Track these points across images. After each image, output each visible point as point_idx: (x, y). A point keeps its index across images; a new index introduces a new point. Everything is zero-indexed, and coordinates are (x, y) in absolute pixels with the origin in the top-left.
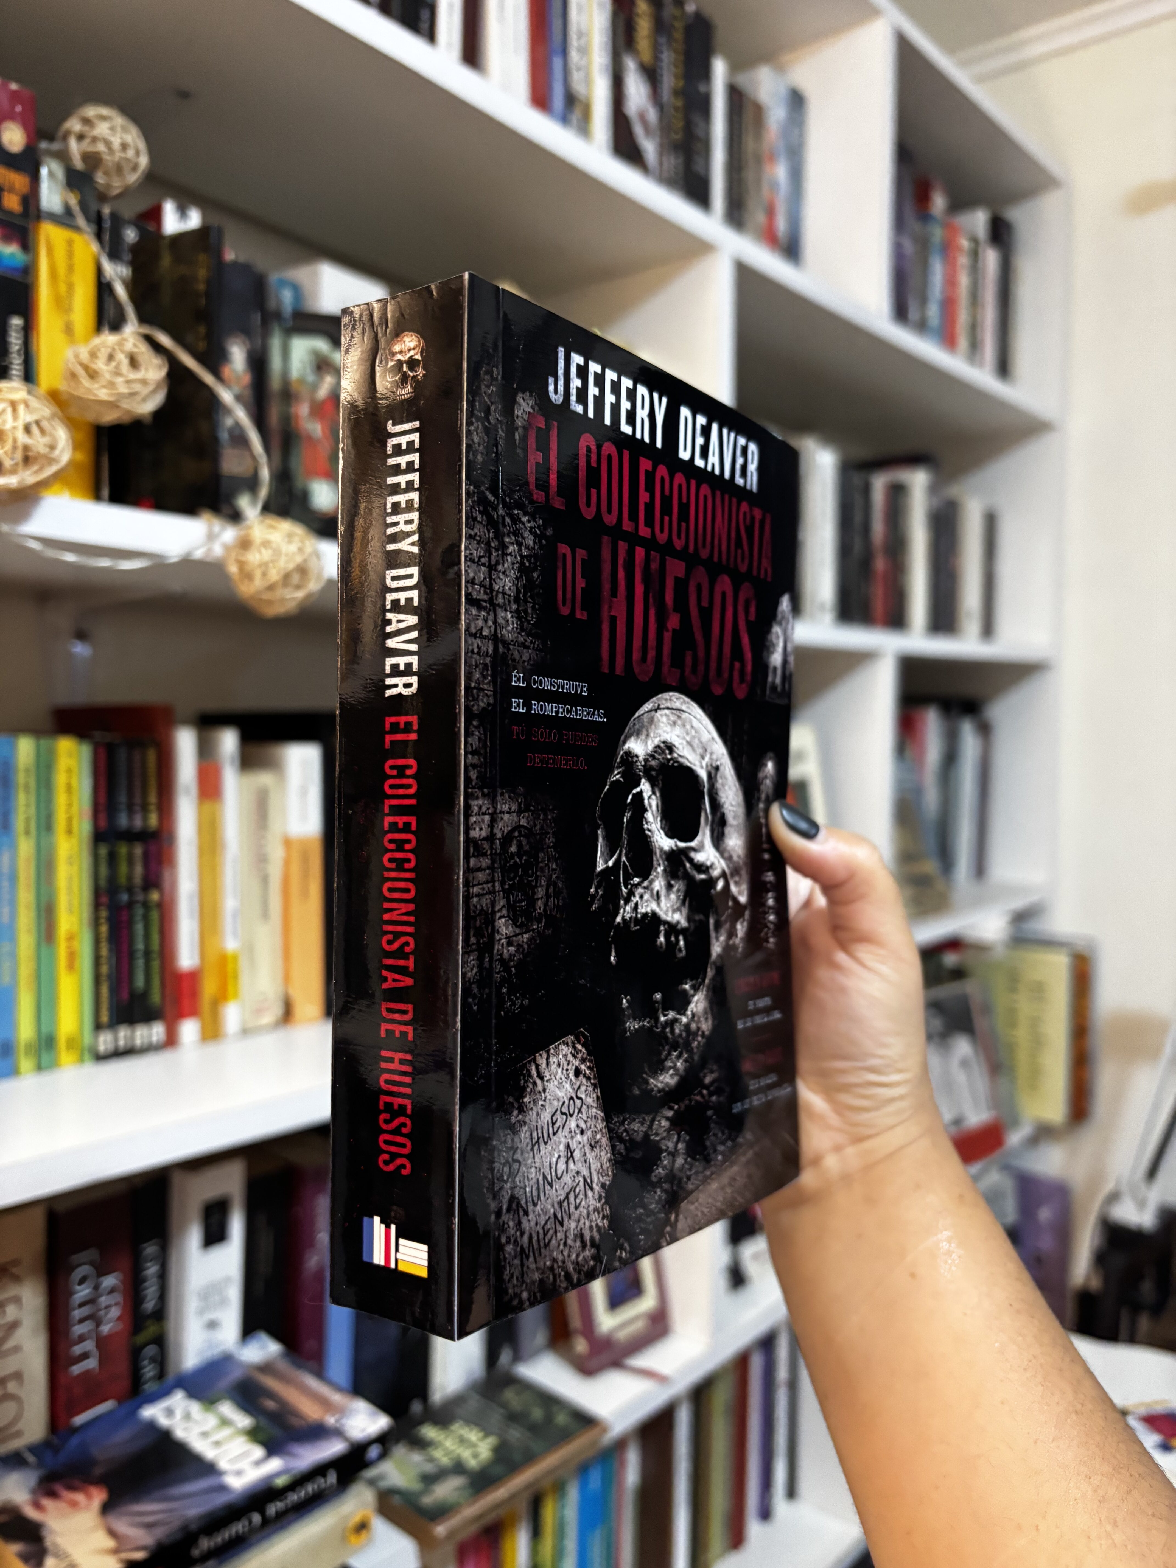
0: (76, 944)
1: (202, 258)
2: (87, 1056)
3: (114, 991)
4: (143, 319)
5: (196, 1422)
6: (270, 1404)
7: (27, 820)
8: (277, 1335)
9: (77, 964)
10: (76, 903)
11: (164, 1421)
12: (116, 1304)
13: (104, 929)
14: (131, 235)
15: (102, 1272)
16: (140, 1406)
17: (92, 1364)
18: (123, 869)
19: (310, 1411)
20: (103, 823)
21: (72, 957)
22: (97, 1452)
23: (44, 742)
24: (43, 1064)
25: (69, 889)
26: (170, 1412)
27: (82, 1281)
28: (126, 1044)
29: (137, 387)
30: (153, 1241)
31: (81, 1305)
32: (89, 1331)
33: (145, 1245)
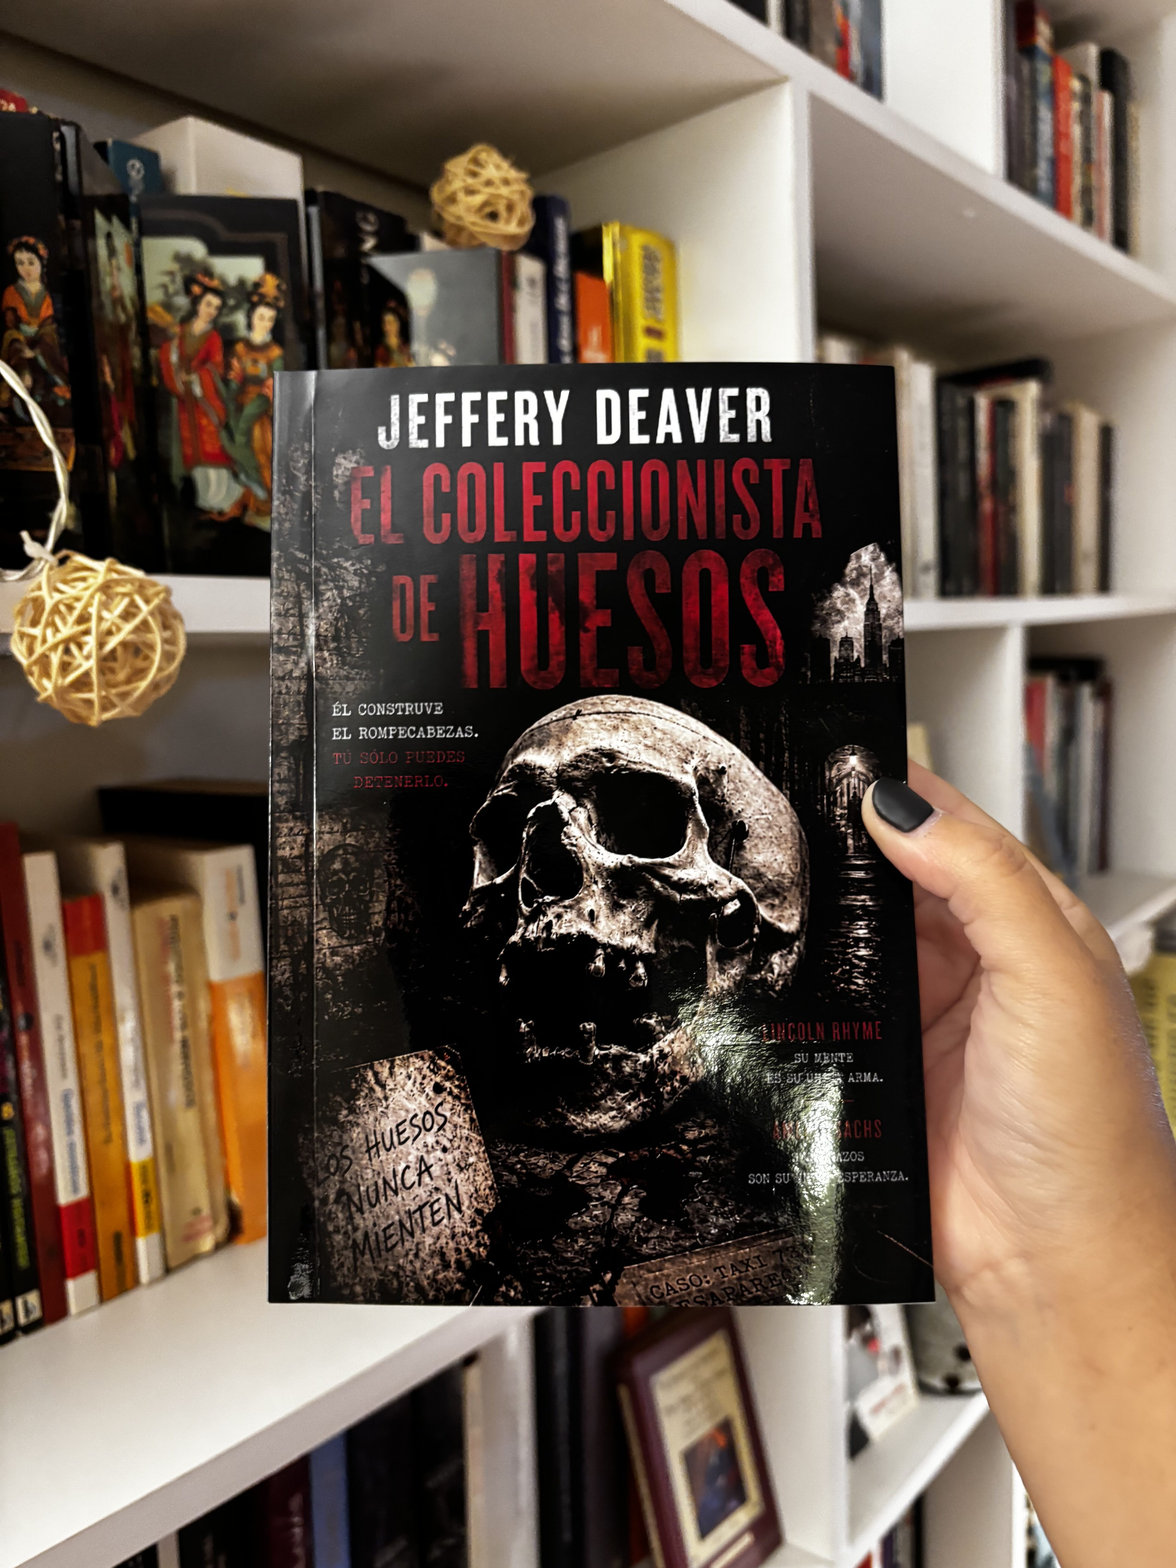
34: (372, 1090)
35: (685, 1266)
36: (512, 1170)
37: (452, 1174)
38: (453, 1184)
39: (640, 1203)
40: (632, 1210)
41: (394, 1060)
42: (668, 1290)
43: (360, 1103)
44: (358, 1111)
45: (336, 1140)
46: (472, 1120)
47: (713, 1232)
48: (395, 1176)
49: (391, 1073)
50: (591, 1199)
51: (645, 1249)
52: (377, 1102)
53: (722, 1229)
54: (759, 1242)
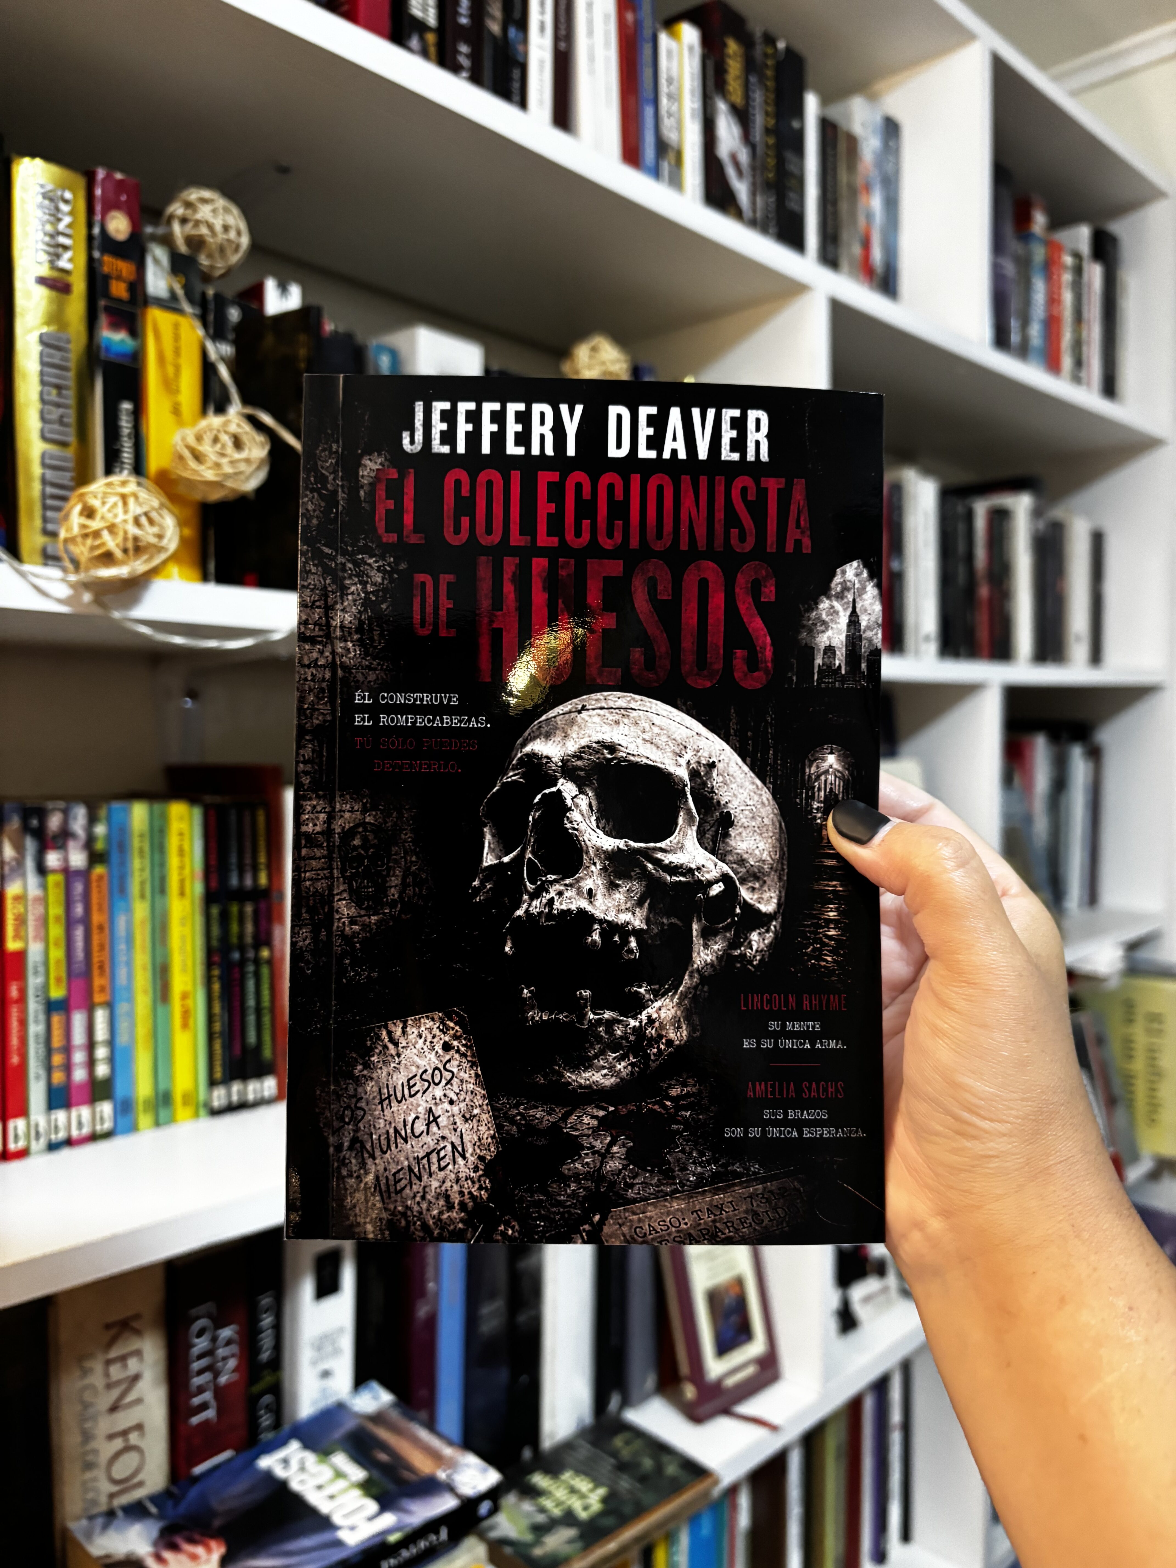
0: (190, 1002)
1: (302, 338)
2: (202, 1112)
3: (228, 1047)
4: (246, 400)
5: (313, 1475)
6: (383, 1457)
7: (142, 883)
8: (388, 1386)
9: (191, 1022)
10: (189, 963)
11: (280, 1472)
12: (233, 1356)
13: (216, 987)
14: (234, 314)
15: (219, 1324)
16: (257, 1456)
17: (210, 1414)
18: (235, 928)
19: (422, 1464)
20: (214, 884)
21: (186, 1014)
22: (216, 1504)
23: (157, 807)
24: (161, 1121)
25: (183, 949)
26: (286, 1462)
27: (200, 1334)
28: (239, 1099)
29: (242, 467)
30: (268, 1293)
31: (200, 1357)
32: (207, 1383)
33: (261, 1297)
34: (385, 1047)
35: (666, 1210)
36: (512, 1121)
37: (458, 1124)
38: (458, 1133)
39: (627, 1152)
40: (621, 1159)
41: (407, 1020)
42: (650, 1231)
43: (375, 1059)
44: (372, 1066)
45: (351, 1092)
46: (477, 1075)
47: (691, 1179)
48: (405, 1126)
49: (404, 1032)
50: (583, 1148)
51: (630, 1194)
52: (389, 1058)
53: (700, 1176)
54: (732, 1189)
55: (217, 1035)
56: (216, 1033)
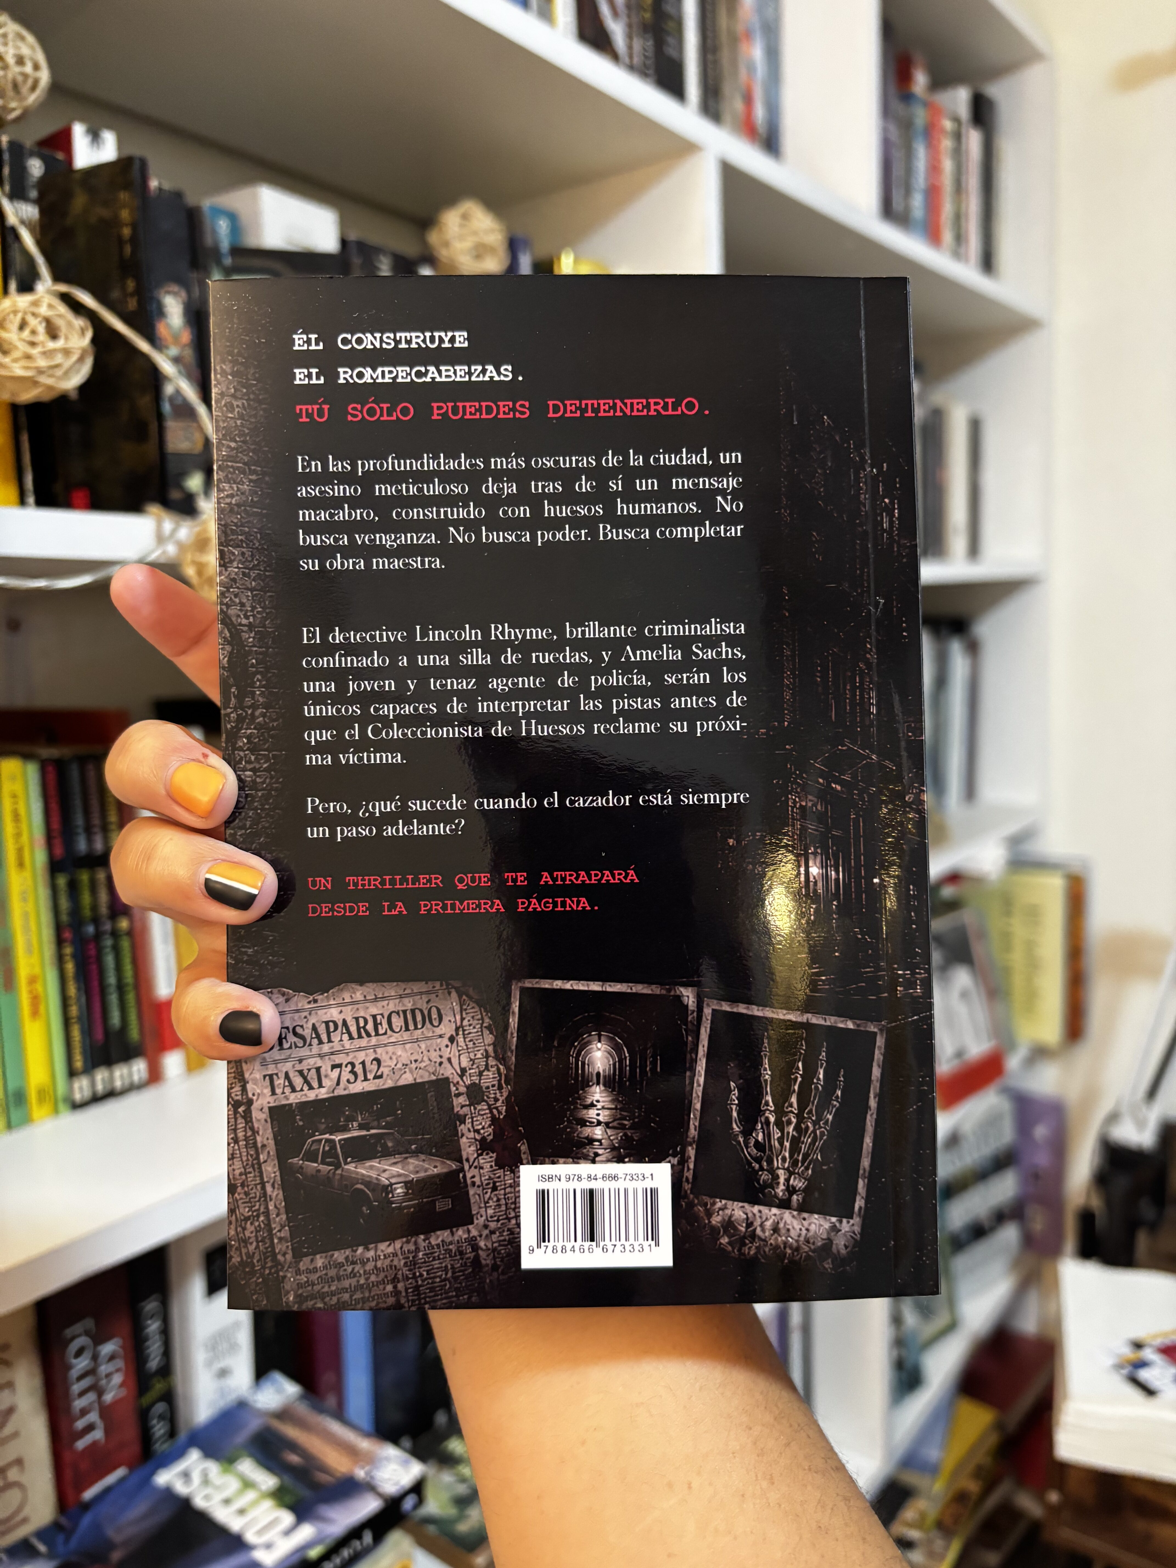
0: (39, 987)
2: (62, 1107)
3: (88, 1033)
4: (58, 275)
5: (218, 1488)
9: (43, 1008)
10: (36, 943)
11: (181, 1489)
12: (118, 1370)
13: (70, 967)
14: (35, 167)
15: (100, 1340)
16: (153, 1472)
17: (98, 1435)
18: (86, 898)
19: (338, 1463)
20: (59, 851)
21: (35, 1001)
22: (111, 1533)
24: (14, 1123)
25: (26, 929)
26: (186, 1475)
27: (79, 1353)
28: (104, 1088)
29: (60, 359)
30: (153, 1297)
31: (80, 1378)
32: (91, 1404)
33: (144, 1302)
55: (73, 1021)
56: (73, 1018)
